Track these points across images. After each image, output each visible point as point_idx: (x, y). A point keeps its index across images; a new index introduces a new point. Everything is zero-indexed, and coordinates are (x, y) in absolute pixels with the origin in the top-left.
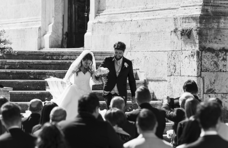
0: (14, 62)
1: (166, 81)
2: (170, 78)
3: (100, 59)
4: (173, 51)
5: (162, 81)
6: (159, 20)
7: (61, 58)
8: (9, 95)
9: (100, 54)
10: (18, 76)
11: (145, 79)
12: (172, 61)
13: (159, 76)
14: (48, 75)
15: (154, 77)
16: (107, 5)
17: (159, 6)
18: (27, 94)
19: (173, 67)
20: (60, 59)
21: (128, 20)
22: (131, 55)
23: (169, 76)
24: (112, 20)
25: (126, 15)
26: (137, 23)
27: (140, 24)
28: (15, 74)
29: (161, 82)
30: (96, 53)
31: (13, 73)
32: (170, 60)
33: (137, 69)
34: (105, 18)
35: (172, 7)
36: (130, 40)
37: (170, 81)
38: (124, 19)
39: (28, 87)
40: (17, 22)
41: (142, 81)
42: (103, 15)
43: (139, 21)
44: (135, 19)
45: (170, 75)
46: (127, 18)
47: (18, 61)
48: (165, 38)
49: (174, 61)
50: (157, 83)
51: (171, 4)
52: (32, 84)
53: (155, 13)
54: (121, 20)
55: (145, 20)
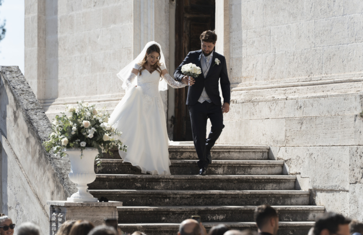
0: (110, 163)
1: (348, 191)
2: (354, 187)
3: (237, 158)
4: (359, 145)
5: (340, 191)
6: (334, 97)
7: (180, 157)
8: (117, 214)
9: (238, 150)
10: (118, 184)
11: (311, 188)
12: (357, 161)
13: (334, 184)
14: (162, 182)
15: (325, 185)
16: (244, 74)
17: (331, 76)
18: (135, 212)
19: (359, 169)
20: (178, 157)
21: (280, 98)
22: (286, 151)
23: (353, 184)
24: (254, 98)
25: (277, 90)
26: (297, 102)
27: (300, 104)
28: (113, 181)
29: (338, 194)
30: (232, 149)
31: (110, 179)
32: (354, 159)
33: (297, 174)
34: (241, 95)
35: (354, 79)
36: (284, 129)
37: (354, 192)
38: (273, 97)
39: (134, 200)
40: (92, 100)
41: (306, 192)
42: (237, 90)
43: (299, 100)
44: (293, 97)
45: (355, 182)
46: (279, 95)
47: (116, 162)
48: (344, 126)
49: (360, 161)
50: (331, 194)
51: (352, 73)
52: (141, 196)
53: (326, 87)
54: (269, 97)
55: (309, 98)
